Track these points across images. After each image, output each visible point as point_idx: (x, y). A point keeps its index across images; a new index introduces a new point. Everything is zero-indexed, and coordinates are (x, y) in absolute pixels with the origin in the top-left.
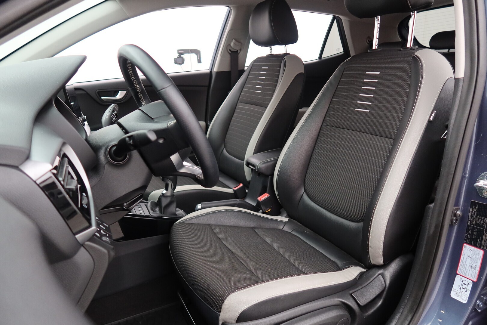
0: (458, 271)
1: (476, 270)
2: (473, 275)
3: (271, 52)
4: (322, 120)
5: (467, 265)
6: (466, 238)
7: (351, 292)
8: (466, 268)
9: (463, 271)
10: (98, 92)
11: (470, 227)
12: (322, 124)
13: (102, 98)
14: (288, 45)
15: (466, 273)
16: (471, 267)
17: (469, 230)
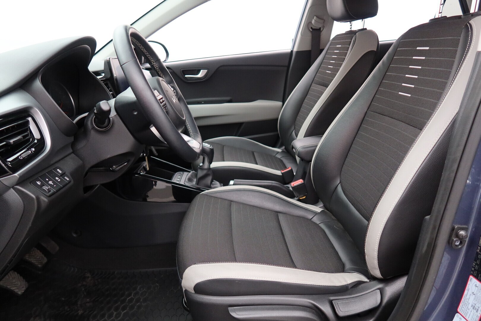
0: (459, 308)
1: (478, 313)
2: (474, 318)
3: (351, 28)
4: (368, 105)
5: (469, 303)
6: (473, 269)
7: (332, 298)
8: (468, 307)
9: (464, 309)
10: (183, 71)
11: (479, 255)
12: (368, 110)
13: (186, 76)
14: (365, 19)
15: (467, 314)
16: (474, 308)
17: (478, 259)
